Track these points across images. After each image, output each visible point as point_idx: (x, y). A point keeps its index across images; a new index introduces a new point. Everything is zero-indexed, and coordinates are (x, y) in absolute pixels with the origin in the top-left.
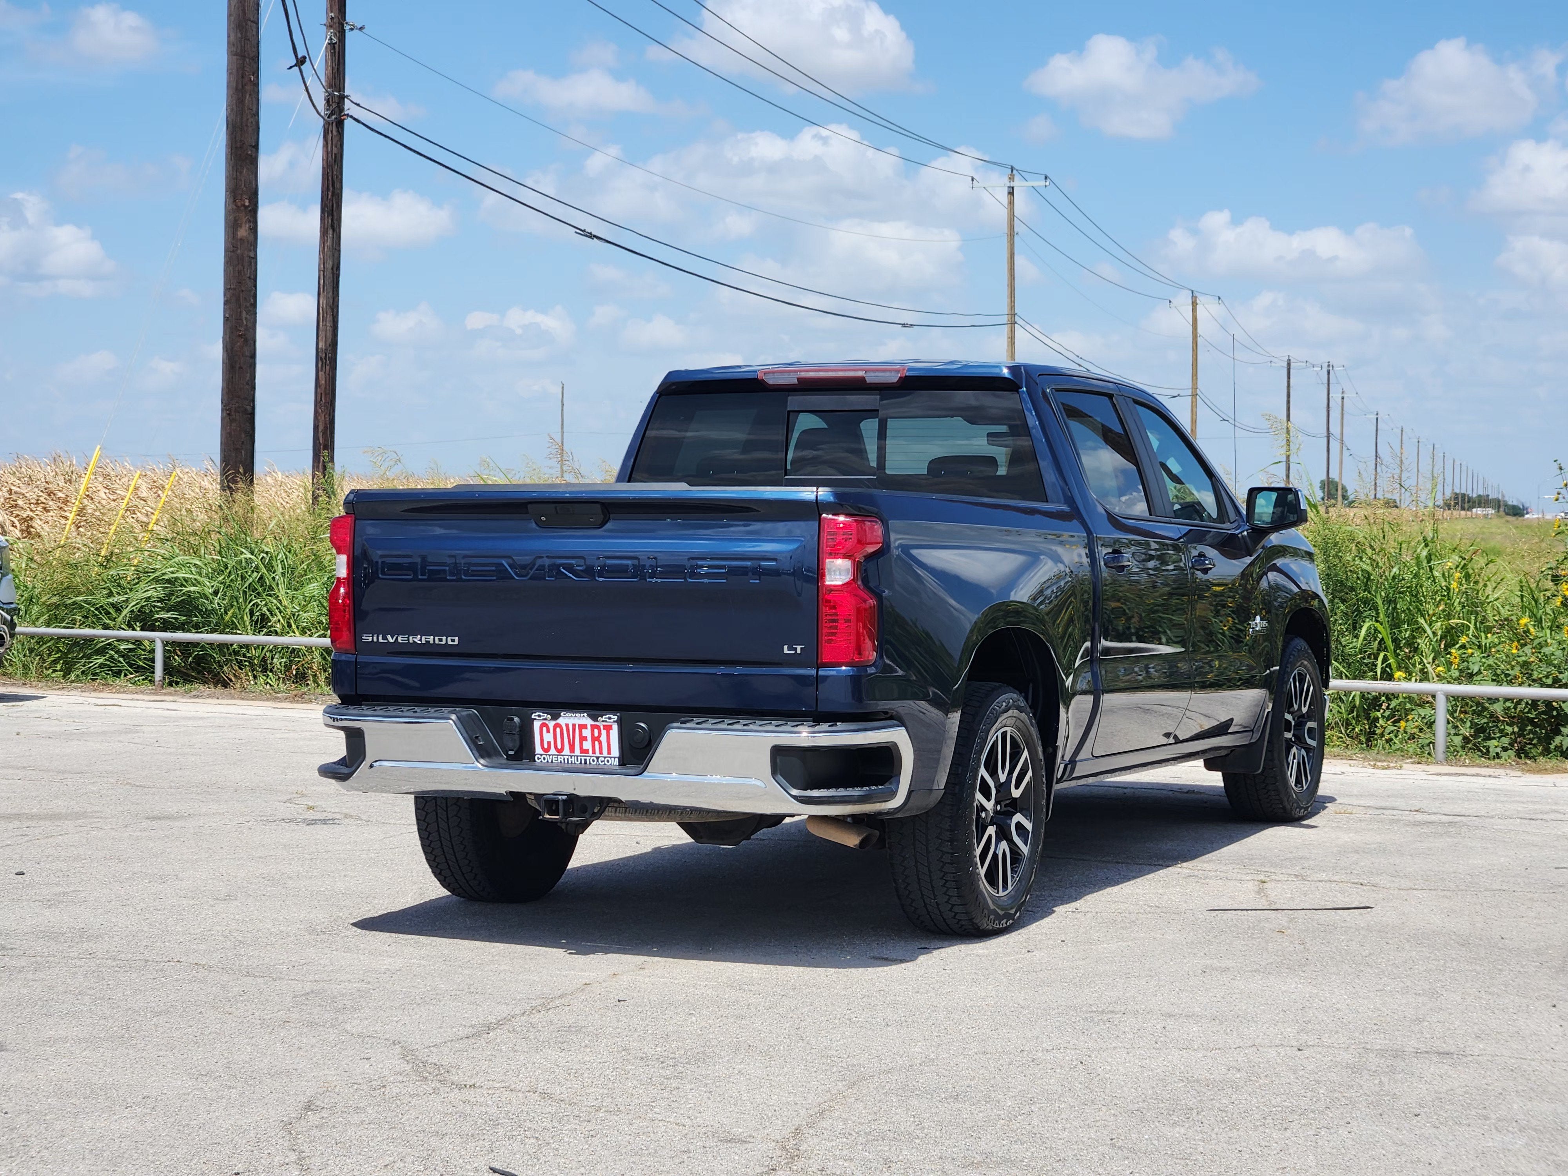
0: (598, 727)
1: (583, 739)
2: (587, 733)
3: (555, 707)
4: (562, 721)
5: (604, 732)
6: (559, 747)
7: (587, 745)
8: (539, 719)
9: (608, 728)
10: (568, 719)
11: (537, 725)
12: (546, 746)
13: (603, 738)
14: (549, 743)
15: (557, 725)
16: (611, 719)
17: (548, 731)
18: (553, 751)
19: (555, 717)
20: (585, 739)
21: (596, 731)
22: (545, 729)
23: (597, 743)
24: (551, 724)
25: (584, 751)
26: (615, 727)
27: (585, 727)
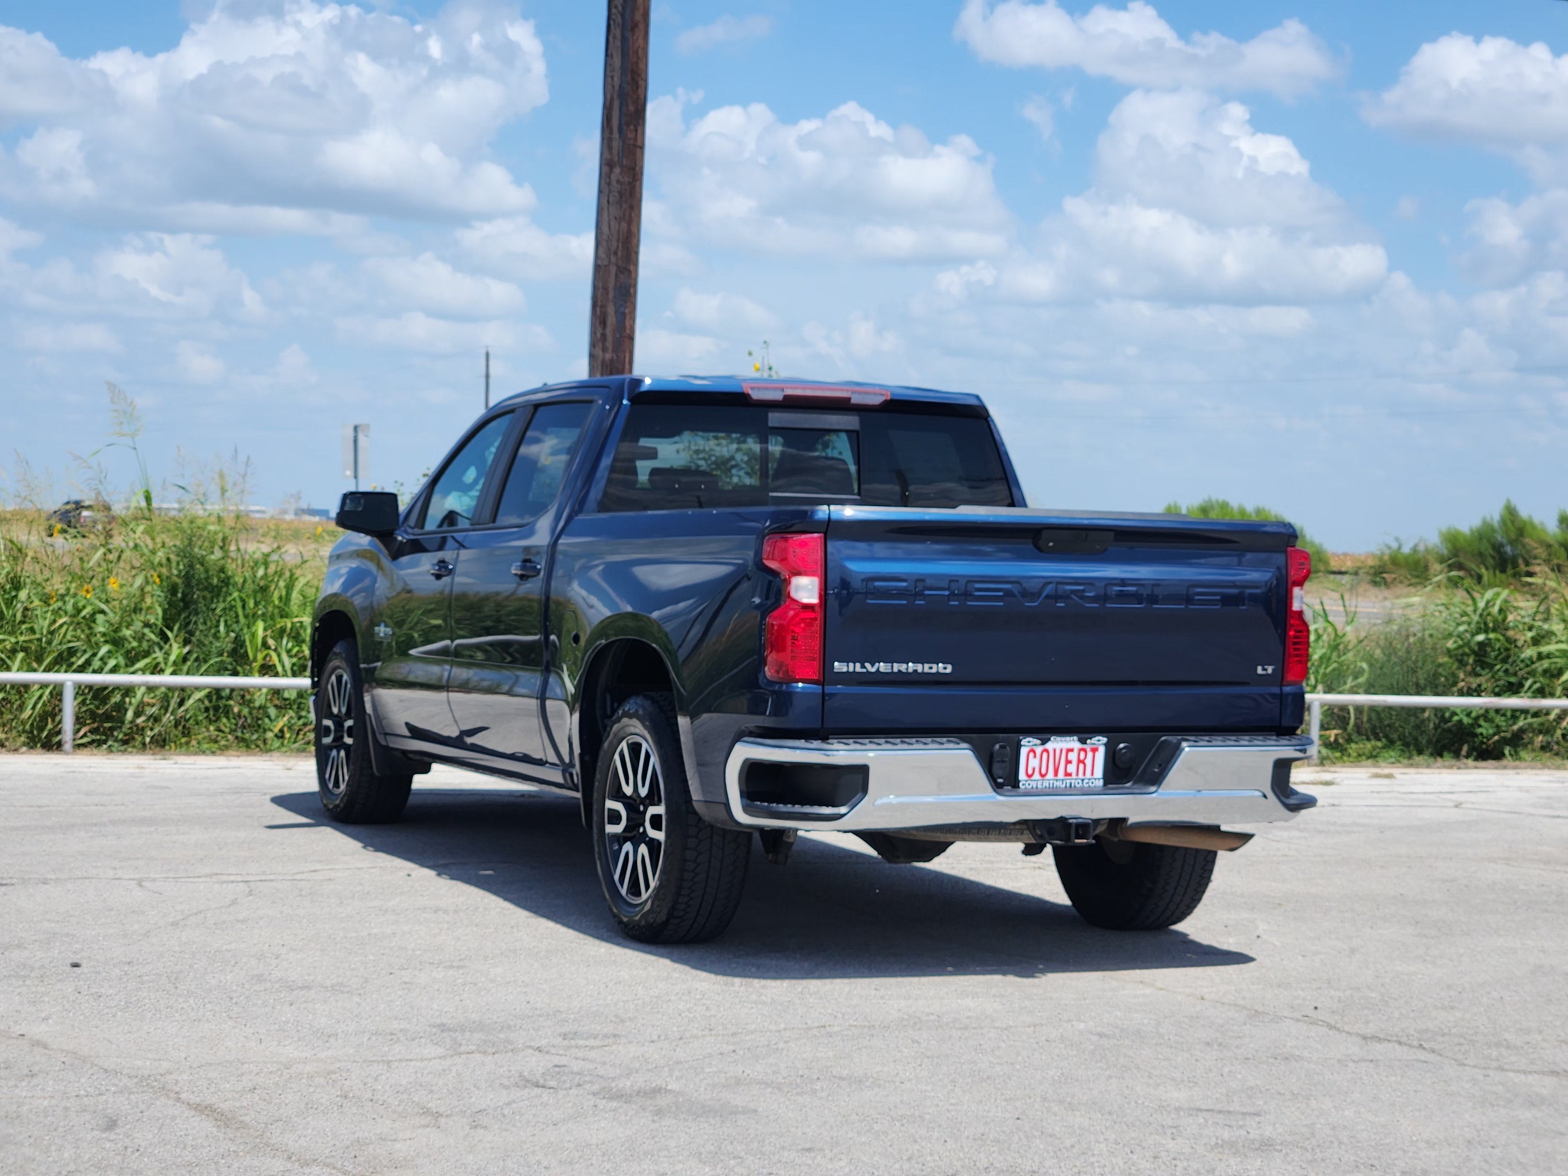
0: (1085, 750)
1: (1068, 762)
2: (1073, 756)
3: (1044, 732)
4: (1049, 746)
5: (1090, 754)
6: (1043, 771)
7: (1072, 768)
8: (1028, 743)
9: (1095, 750)
10: (1057, 744)
11: (1024, 751)
12: (1030, 772)
13: (1089, 762)
14: (1034, 770)
15: (1046, 751)
16: (1100, 742)
17: (1035, 756)
18: (1037, 776)
19: (1044, 742)
20: (1070, 762)
21: (1082, 755)
22: (1031, 755)
23: (1081, 766)
24: (1039, 750)
25: (1067, 774)
26: (1102, 750)
27: (1072, 750)
